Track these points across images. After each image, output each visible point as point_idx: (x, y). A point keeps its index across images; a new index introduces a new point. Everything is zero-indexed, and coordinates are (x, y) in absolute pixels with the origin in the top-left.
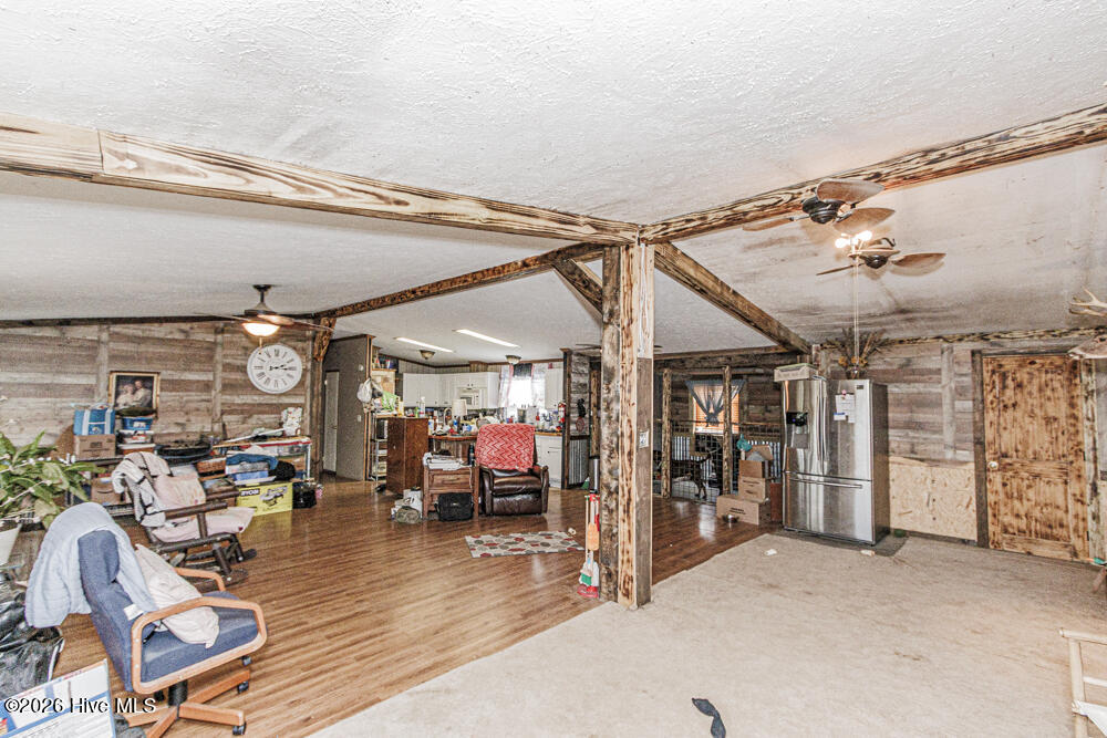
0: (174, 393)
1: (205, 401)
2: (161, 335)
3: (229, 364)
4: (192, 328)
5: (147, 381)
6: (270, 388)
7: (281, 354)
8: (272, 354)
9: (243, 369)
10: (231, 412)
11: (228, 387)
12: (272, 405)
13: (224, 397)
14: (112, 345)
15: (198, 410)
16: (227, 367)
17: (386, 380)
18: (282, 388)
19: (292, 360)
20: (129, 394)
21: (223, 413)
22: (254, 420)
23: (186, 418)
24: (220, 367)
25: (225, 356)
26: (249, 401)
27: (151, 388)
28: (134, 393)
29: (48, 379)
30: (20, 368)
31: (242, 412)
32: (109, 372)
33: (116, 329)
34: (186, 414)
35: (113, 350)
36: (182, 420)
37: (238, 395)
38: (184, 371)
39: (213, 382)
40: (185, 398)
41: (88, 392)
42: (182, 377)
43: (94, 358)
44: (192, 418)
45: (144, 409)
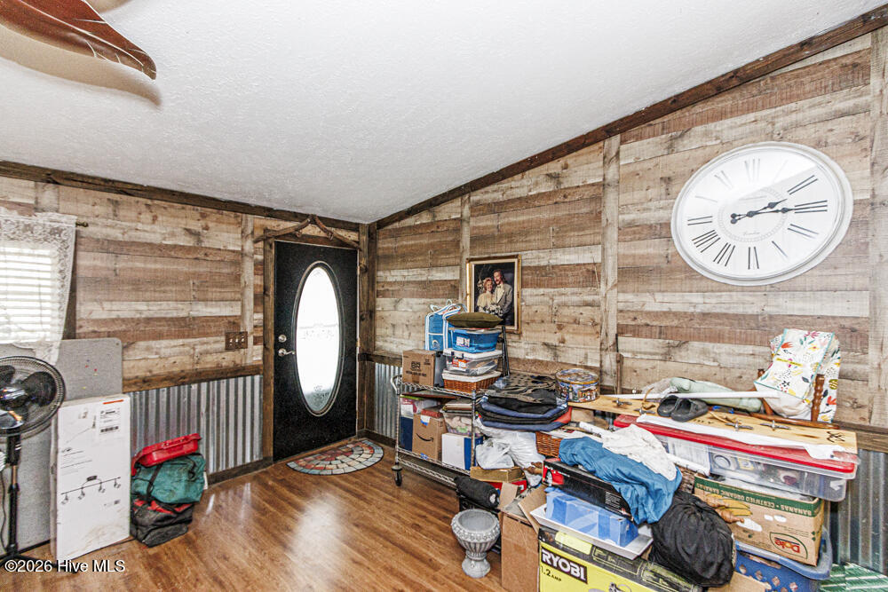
0: (541, 291)
1: (587, 304)
3: (630, 224)
4: (566, 167)
6: (737, 268)
9: (662, 231)
10: (636, 332)
11: (631, 274)
13: (622, 297)
14: (473, 222)
16: (631, 231)
18: (772, 265)
19: (811, 181)
20: (488, 292)
21: (621, 331)
22: (693, 353)
23: (559, 336)
24: (613, 234)
25: (623, 208)
26: (677, 308)
27: (512, 283)
28: (492, 292)
29: (425, 276)
31: (662, 333)
32: (470, 260)
33: (477, 197)
34: (560, 327)
35: (474, 228)
36: (553, 339)
37: (652, 293)
38: (556, 247)
39: (601, 265)
40: (557, 300)
41: (454, 289)
42: (553, 262)
43: (457, 243)
44: (567, 337)
45: (505, 316)
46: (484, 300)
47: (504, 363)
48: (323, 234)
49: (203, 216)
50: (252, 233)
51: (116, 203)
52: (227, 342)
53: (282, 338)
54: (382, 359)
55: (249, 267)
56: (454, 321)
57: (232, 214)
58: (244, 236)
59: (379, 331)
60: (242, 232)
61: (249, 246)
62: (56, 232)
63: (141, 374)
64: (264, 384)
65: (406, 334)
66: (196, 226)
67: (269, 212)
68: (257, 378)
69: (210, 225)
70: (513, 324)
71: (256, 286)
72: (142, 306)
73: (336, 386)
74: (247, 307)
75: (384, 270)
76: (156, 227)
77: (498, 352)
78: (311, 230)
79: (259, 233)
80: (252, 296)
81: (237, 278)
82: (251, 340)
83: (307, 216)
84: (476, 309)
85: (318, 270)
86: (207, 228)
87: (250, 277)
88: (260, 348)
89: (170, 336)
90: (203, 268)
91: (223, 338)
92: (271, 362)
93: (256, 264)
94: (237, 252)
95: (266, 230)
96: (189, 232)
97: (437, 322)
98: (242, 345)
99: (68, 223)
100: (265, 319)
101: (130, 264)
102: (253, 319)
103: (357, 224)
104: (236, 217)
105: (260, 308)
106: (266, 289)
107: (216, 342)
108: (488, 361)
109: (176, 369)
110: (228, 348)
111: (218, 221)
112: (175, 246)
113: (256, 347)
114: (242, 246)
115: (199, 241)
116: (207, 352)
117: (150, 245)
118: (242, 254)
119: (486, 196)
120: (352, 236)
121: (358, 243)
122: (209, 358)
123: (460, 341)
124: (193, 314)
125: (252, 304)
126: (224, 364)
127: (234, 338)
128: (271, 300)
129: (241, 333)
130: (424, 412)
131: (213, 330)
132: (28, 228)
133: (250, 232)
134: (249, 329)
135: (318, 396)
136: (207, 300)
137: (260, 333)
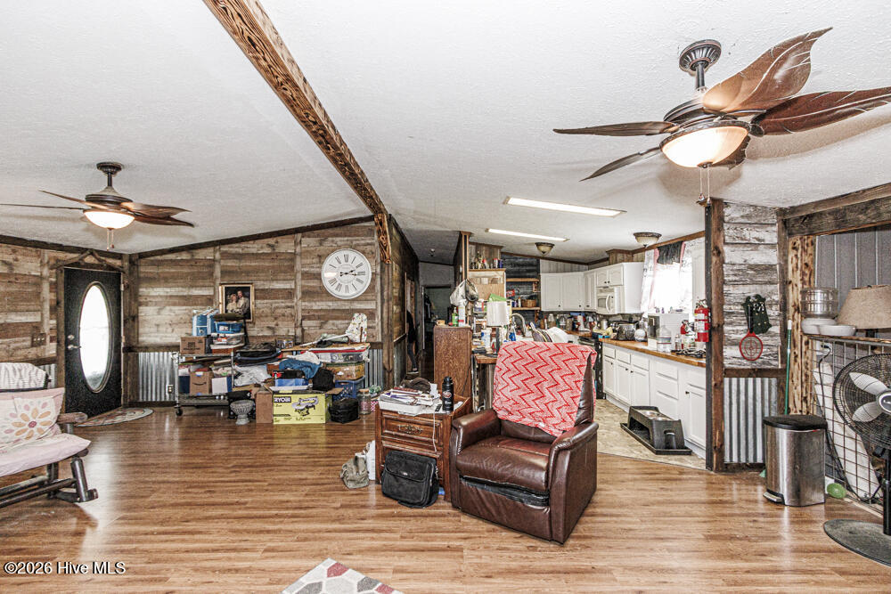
0: (266, 301)
1: (288, 307)
2: (254, 251)
3: (306, 273)
4: (277, 242)
5: (246, 291)
6: (342, 293)
7: (350, 260)
8: (342, 260)
9: (318, 276)
10: (309, 318)
11: (308, 294)
12: (344, 310)
13: (303, 304)
14: (222, 262)
15: (284, 315)
16: (306, 275)
17: (493, 281)
18: (352, 293)
19: (361, 264)
20: (234, 302)
21: (304, 318)
22: (329, 324)
23: (275, 322)
24: (299, 276)
25: (303, 266)
26: (324, 307)
27: (249, 297)
28: (237, 302)
29: (185, 292)
30: (170, 284)
31: (319, 318)
32: (221, 284)
33: (225, 248)
34: (276, 319)
35: (223, 266)
36: (272, 325)
37: (315, 302)
38: (273, 280)
39: (295, 290)
40: (274, 305)
41: (210, 301)
42: (271, 287)
43: (211, 274)
44: (279, 323)
45: (245, 314)
46: (231, 306)
47: (246, 339)
48: (97, 262)
49: (14, 251)
50: (48, 262)
52: (33, 342)
53: (71, 337)
54: (146, 349)
55: (46, 287)
56: (217, 318)
57: (34, 249)
58: (42, 265)
59: (141, 330)
60: (41, 262)
61: (46, 272)
64: (58, 371)
65: (170, 330)
66: (9, 258)
67: (60, 248)
68: (53, 366)
69: (19, 257)
70: (250, 318)
71: (51, 300)
73: (107, 371)
74: (45, 316)
75: (146, 288)
77: (242, 334)
78: (89, 259)
79: (52, 262)
80: (48, 307)
81: (38, 295)
82: (48, 339)
83: (87, 249)
84: (226, 311)
85: (94, 287)
86: (16, 260)
87: (47, 294)
88: (54, 344)
90: (14, 288)
91: (29, 338)
92: (63, 354)
93: (51, 284)
94: (38, 276)
95: (58, 260)
96: (5, 263)
97: (203, 319)
98: (42, 343)
100: (58, 324)
102: (49, 324)
103: (121, 254)
104: (37, 251)
105: (54, 316)
106: (58, 303)
107: (24, 341)
108: (237, 338)
110: (33, 345)
111: (24, 255)
113: (52, 344)
114: (41, 272)
115: (11, 269)
116: (19, 348)
118: (41, 277)
119: (231, 249)
120: (118, 263)
121: (122, 267)
122: (21, 352)
123: (222, 328)
124: (9, 321)
125: (49, 313)
126: (30, 356)
127: (37, 338)
128: (62, 310)
129: (42, 334)
130: (198, 370)
131: (22, 332)
133: (46, 261)
134: (47, 330)
135: (95, 380)
136: (16, 311)
137: (54, 334)
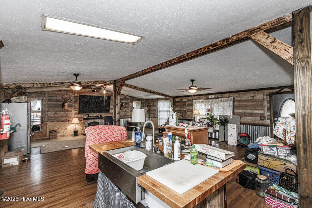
48: (290, 91)
49: (254, 93)
50: (266, 94)
51: (239, 94)
52: (260, 119)
53: (276, 119)
55: (265, 102)
57: (261, 91)
60: (263, 94)
61: (265, 97)
62: (231, 100)
63: (244, 122)
64: (271, 129)
66: (253, 95)
68: (270, 127)
71: (267, 106)
72: (244, 111)
74: (265, 111)
76: (246, 97)
78: (285, 90)
79: (267, 94)
80: (266, 108)
81: (262, 105)
82: (266, 119)
83: (283, 86)
85: (289, 101)
86: (255, 95)
87: (266, 104)
88: (269, 121)
89: (248, 116)
90: (254, 103)
91: (259, 117)
92: (273, 124)
93: (268, 101)
94: (262, 99)
95: (270, 93)
96: (251, 96)
98: (264, 119)
99: (232, 98)
100: (271, 114)
101: (242, 104)
102: (267, 114)
105: (269, 111)
106: (270, 107)
109: (250, 122)
110: (261, 120)
111: (258, 93)
112: (249, 100)
113: (268, 120)
115: (254, 98)
116: (256, 120)
117: (245, 100)
118: (264, 99)
122: (256, 121)
124: (253, 112)
125: (267, 110)
126: (260, 123)
127: (262, 118)
128: (272, 109)
129: (264, 117)
131: (257, 116)
132: (228, 100)
134: (266, 116)
136: (255, 110)
137: (269, 117)
